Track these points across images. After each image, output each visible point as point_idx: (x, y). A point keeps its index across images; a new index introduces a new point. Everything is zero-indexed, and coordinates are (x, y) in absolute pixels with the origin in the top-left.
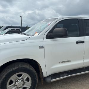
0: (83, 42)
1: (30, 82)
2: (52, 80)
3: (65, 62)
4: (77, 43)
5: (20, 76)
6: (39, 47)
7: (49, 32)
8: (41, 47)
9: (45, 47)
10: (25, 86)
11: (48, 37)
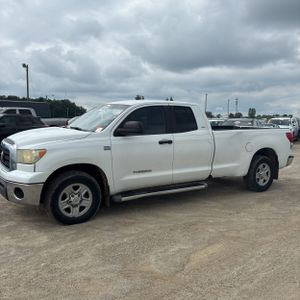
0: (170, 142)
1: (90, 198)
2: (124, 199)
3: (142, 171)
4: (161, 143)
5: (76, 188)
6: (102, 148)
7: (119, 127)
8: (107, 148)
9: (113, 148)
10: (83, 204)
11: (117, 133)
